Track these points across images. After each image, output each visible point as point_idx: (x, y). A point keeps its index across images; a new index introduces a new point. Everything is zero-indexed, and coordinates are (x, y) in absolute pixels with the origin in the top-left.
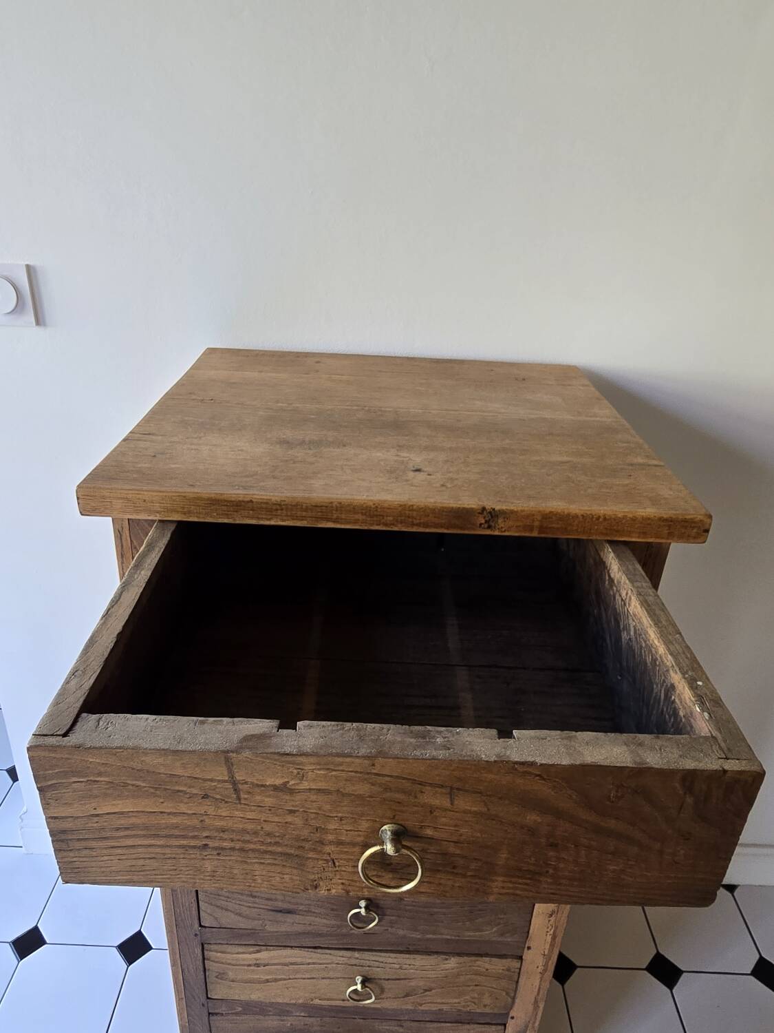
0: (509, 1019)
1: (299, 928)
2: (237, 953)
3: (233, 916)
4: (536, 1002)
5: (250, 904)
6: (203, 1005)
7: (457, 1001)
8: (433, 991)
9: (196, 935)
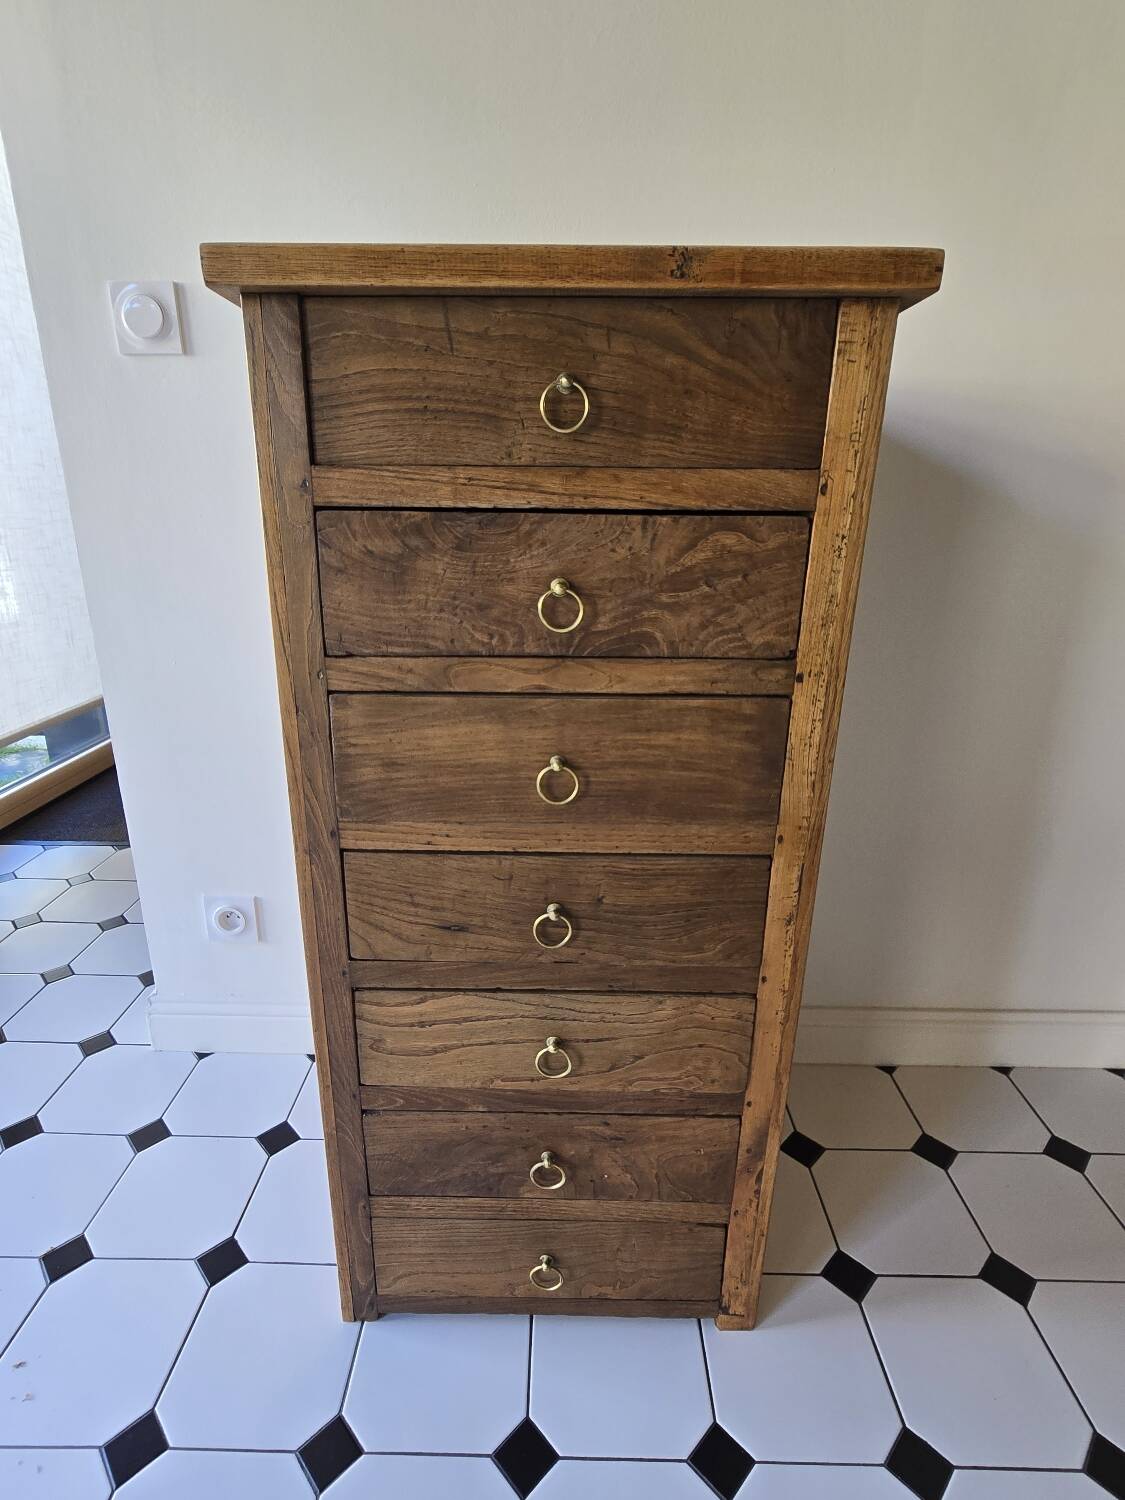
0: (745, 1107)
1: (473, 956)
2: (396, 1005)
3: (390, 938)
4: (778, 1075)
5: (411, 918)
6: (354, 1096)
7: (675, 1074)
8: (647, 1057)
9: (344, 973)
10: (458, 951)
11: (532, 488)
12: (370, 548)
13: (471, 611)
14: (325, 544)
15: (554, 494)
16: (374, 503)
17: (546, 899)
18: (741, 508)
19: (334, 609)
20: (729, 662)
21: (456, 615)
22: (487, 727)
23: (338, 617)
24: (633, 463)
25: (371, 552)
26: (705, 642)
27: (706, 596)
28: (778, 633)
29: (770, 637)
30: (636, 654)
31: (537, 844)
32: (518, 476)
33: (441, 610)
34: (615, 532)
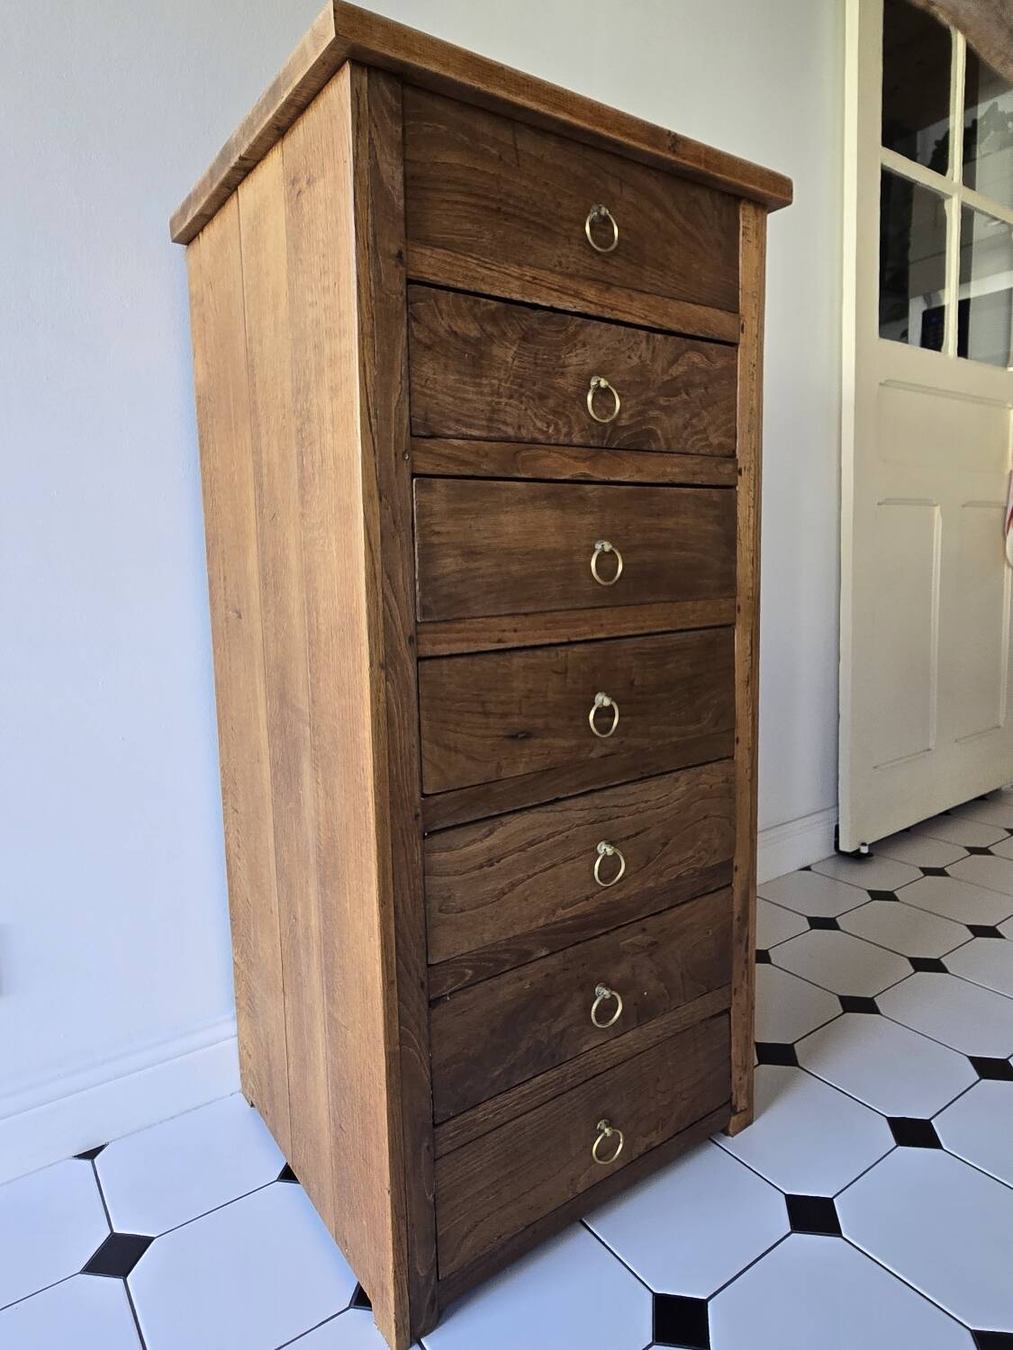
0: (734, 873)
1: (537, 764)
2: (466, 845)
3: (463, 760)
5: (483, 732)
6: (422, 984)
7: (690, 853)
8: (671, 841)
9: (416, 817)
10: (523, 763)
11: (577, 295)
12: (455, 329)
13: (533, 399)
14: (416, 320)
15: (591, 302)
16: (460, 286)
17: (594, 688)
18: (702, 335)
19: (422, 387)
20: (700, 458)
21: (522, 402)
22: (548, 512)
23: (425, 395)
24: (640, 288)
25: (455, 333)
26: (686, 441)
27: (686, 402)
28: (725, 435)
29: (722, 439)
30: (646, 448)
31: (585, 631)
32: (568, 283)
33: (511, 397)
34: (630, 341)
